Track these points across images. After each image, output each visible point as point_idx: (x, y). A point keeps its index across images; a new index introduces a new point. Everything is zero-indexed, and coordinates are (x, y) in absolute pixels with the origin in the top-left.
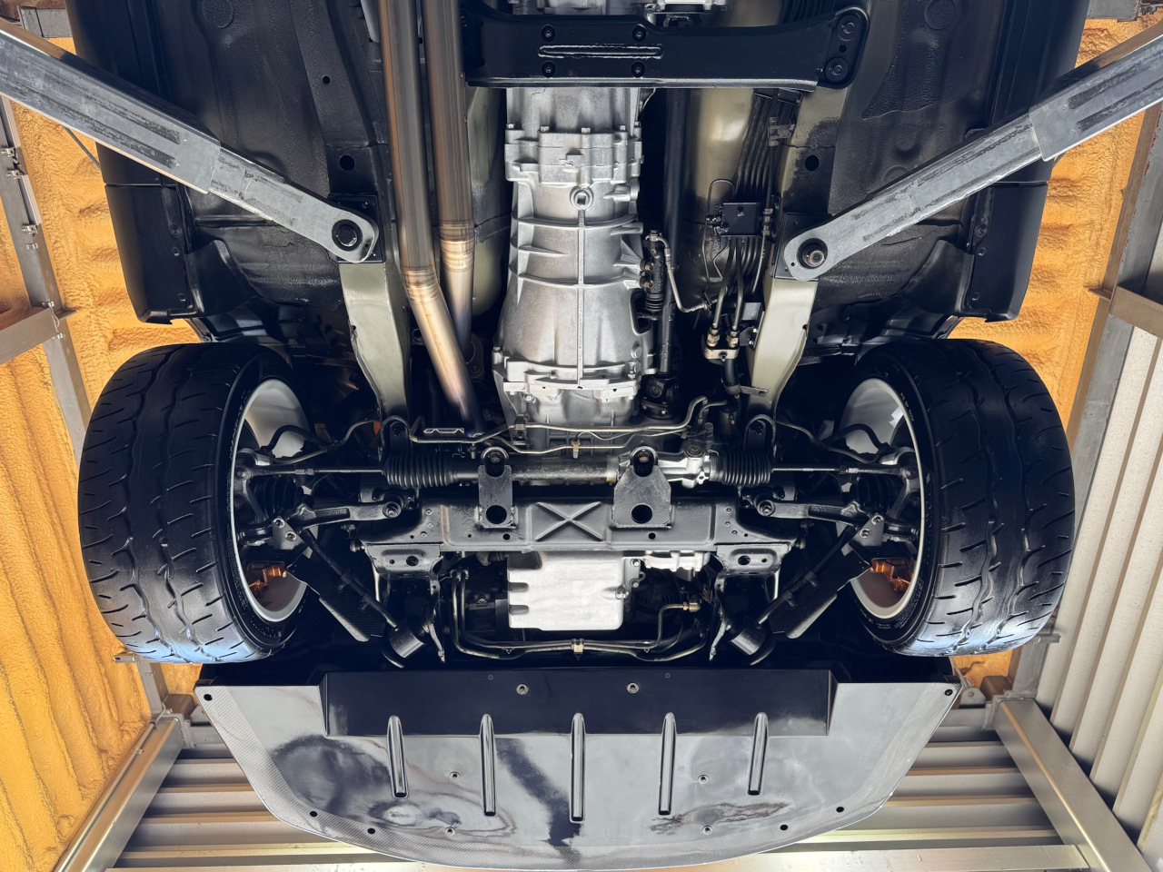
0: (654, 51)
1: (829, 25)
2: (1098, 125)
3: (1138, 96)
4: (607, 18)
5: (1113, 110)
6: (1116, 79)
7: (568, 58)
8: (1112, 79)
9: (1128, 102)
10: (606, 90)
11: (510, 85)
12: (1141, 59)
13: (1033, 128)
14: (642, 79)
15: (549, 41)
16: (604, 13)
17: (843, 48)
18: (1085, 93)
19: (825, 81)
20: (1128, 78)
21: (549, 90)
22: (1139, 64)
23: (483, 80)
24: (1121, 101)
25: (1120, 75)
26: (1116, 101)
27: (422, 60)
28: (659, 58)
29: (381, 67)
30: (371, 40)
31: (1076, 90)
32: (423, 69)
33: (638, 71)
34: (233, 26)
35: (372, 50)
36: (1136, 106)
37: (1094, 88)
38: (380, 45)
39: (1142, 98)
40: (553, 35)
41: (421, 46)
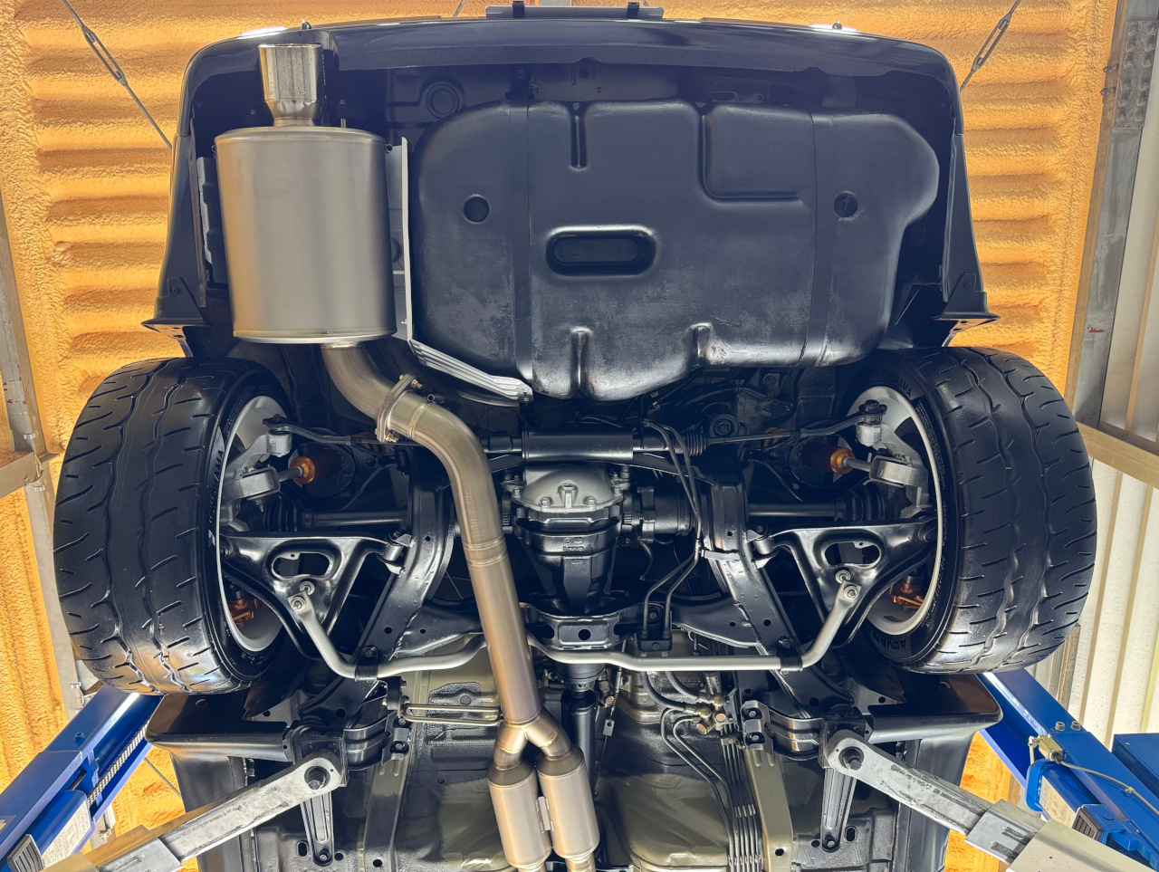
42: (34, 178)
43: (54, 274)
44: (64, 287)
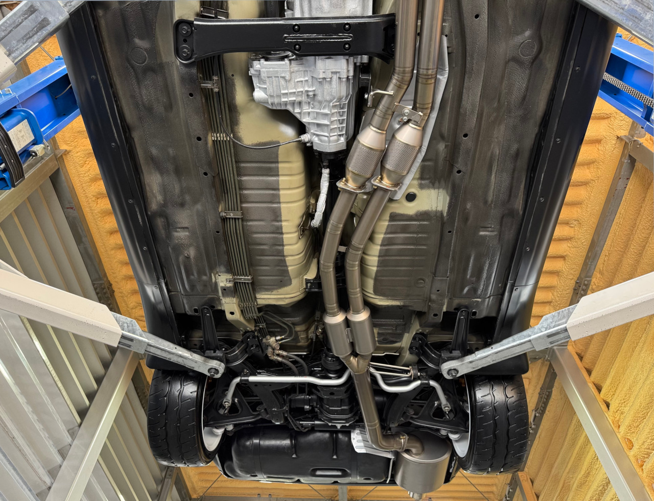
0: (288, 39)
1: (196, 54)
2: (26, 8)
3: (13, 26)
4: (315, 55)
5: (22, 18)
6: (31, 35)
7: (336, 34)
8: (33, 35)
9: (17, 23)
10: (315, 15)
11: (370, 17)
12: (24, 46)
13: (62, 5)
14: (294, 22)
15: (347, 43)
16: (317, 57)
17: (185, 41)
18: (43, 27)
19: (190, 23)
20: (25, 36)
21: (347, 14)
22: (24, 44)
23: (385, 19)
24: (21, 23)
25: (30, 37)
26: (24, 23)
27: (419, 24)
28: (285, 35)
29: (444, 21)
30: (446, 36)
31: (50, 28)
32: (420, 17)
33: (296, 27)
34: (522, 41)
35: (447, 31)
36: (12, 21)
37: (40, 30)
38: (442, 33)
39: (10, 25)
40: (344, 46)
41: (419, 31)
42: (570, 254)
43: (580, 218)
44: (579, 209)
